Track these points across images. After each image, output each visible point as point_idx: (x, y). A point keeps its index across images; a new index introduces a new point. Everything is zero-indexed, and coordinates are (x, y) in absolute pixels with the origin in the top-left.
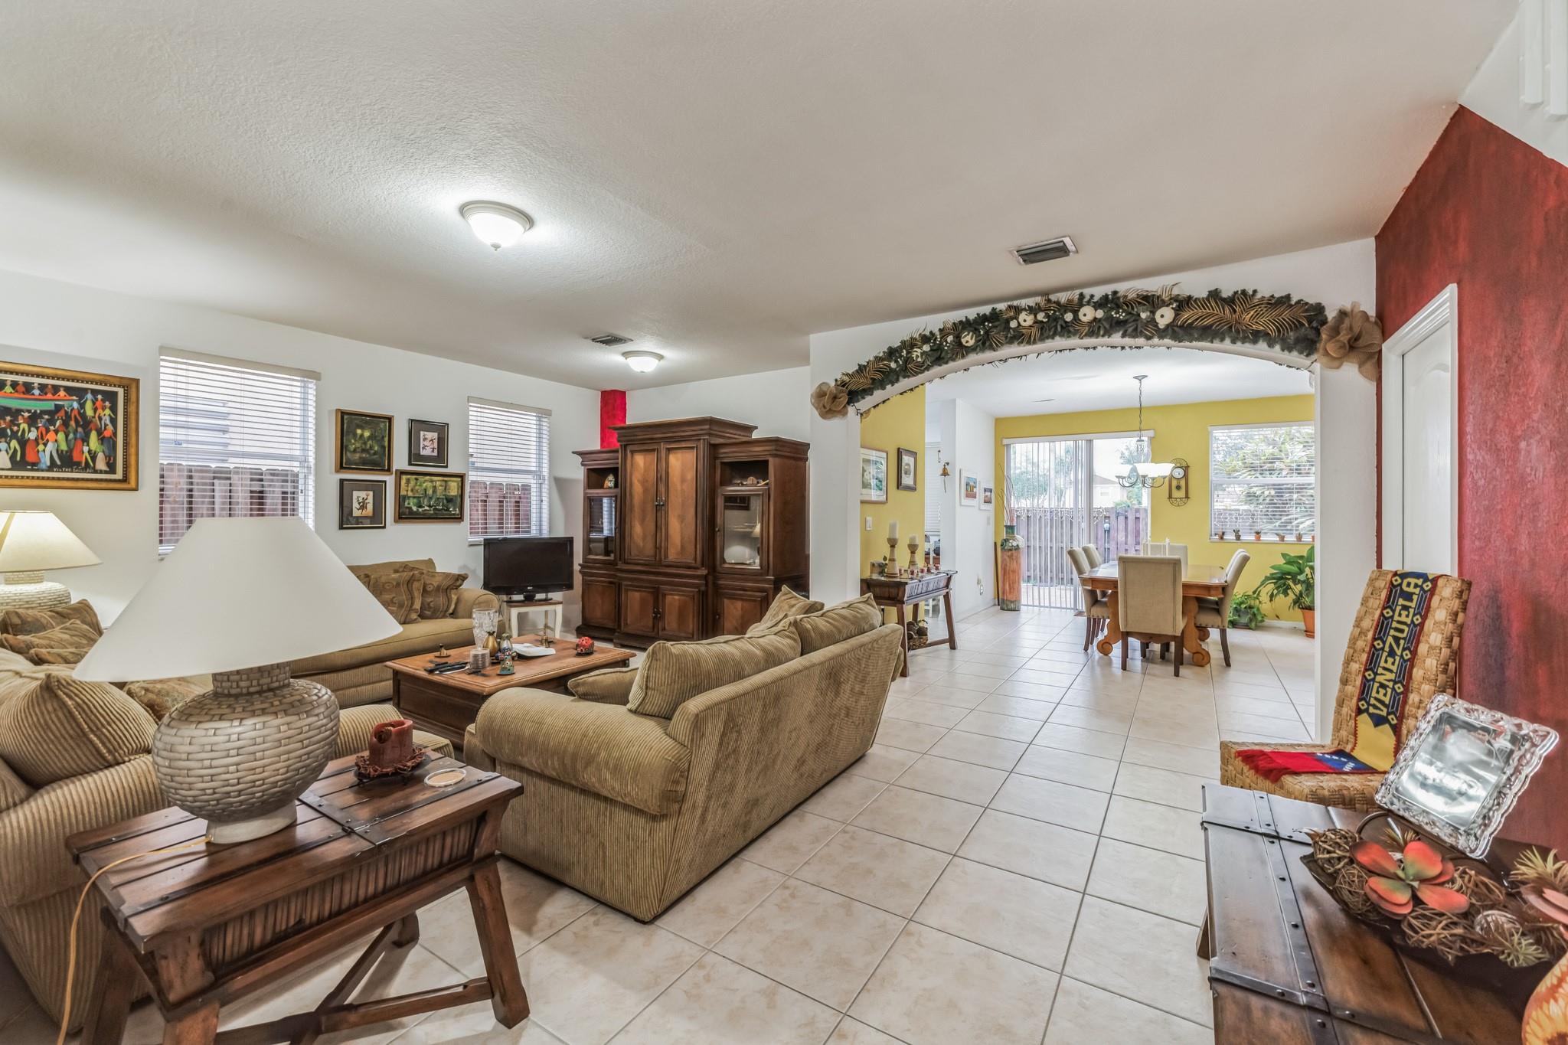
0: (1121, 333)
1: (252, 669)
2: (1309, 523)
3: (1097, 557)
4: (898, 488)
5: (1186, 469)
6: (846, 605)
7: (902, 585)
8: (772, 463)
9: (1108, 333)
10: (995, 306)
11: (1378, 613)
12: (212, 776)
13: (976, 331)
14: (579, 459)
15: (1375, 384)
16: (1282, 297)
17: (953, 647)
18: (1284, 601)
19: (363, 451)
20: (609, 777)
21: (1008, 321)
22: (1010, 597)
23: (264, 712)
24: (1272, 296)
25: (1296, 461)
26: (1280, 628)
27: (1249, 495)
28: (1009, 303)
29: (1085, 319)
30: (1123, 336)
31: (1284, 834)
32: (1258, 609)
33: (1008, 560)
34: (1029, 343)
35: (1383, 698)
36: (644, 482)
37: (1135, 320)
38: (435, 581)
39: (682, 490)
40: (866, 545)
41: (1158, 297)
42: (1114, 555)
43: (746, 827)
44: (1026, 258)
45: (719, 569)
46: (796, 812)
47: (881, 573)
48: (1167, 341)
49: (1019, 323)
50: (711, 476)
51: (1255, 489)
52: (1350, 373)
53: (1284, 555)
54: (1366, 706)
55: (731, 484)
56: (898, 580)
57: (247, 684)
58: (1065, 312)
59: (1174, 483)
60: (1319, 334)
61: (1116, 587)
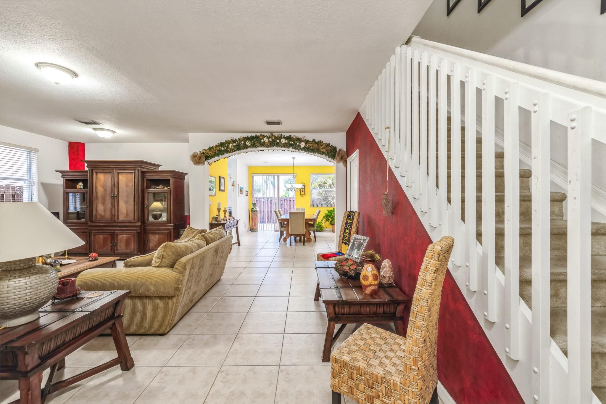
0: (292, 147)
2: (333, 201)
3: (282, 213)
4: (219, 190)
5: (304, 186)
8: (172, 180)
9: (289, 147)
10: (257, 134)
11: (346, 221)
12: (19, 298)
13: (251, 141)
14: (60, 174)
15: (346, 167)
16: (328, 144)
17: (239, 245)
18: (328, 223)
21: (260, 139)
22: (254, 228)
24: (326, 143)
25: (330, 184)
26: (326, 231)
27: (319, 193)
28: (261, 134)
29: (283, 142)
30: (292, 149)
31: (330, 267)
32: (322, 226)
33: (254, 215)
34: (267, 147)
35: (346, 239)
36: (104, 186)
37: (295, 145)
39: (126, 190)
40: (210, 210)
41: (301, 139)
42: (289, 212)
44: (268, 123)
45: (147, 222)
46: (203, 297)
47: (216, 220)
48: (303, 151)
49: (264, 140)
50: (141, 185)
51: (321, 192)
52: (341, 164)
53: (328, 210)
54: (343, 241)
55: (150, 188)
56: (221, 223)
58: (277, 139)
59: (302, 190)
60: (335, 154)
61: (288, 221)
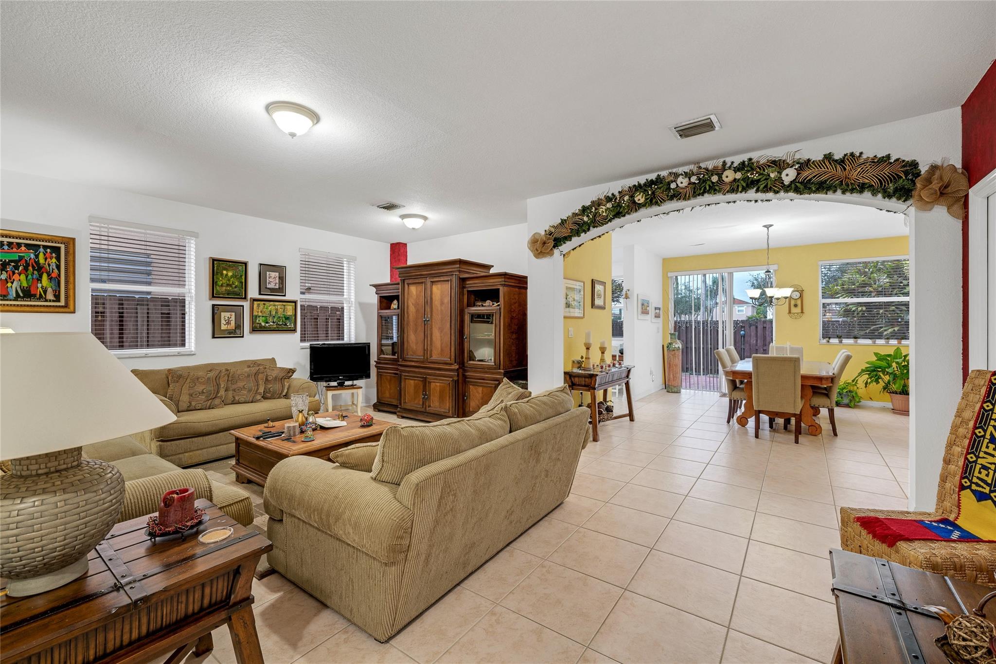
0: (755, 189)
1: (40, 455)
4: (592, 307)
5: (801, 293)
6: (548, 393)
7: (593, 376)
8: (502, 291)
9: (745, 189)
10: (660, 173)
11: (978, 406)
13: (645, 192)
14: (374, 289)
15: (961, 221)
16: (883, 157)
17: (632, 420)
18: (876, 387)
19: (228, 285)
20: (351, 531)
21: (669, 184)
22: (674, 383)
23: (44, 491)
24: (875, 156)
25: (882, 286)
26: (872, 407)
27: (846, 311)
28: (670, 171)
29: (727, 180)
30: (757, 191)
31: (909, 604)
32: (856, 393)
33: (672, 357)
34: (685, 199)
35: (985, 478)
36: (416, 305)
37: (766, 179)
38: (274, 374)
39: (441, 309)
40: (569, 348)
41: (784, 161)
42: (747, 353)
43: (465, 565)
44: (682, 133)
45: (468, 364)
46: (508, 548)
47: (579, 367)
48: (791, 194)
49: (677, 185)
50: (461, 301)
51: (851, 307)
52: (941, 213)
53: (876, 354)
54: (969, 484)
55: (474, 305)
56: (592, 372)
57: (37, 466)
58: (712, 175)
59: (793, 302)
60: (915, 184)
61: (751, 378)
